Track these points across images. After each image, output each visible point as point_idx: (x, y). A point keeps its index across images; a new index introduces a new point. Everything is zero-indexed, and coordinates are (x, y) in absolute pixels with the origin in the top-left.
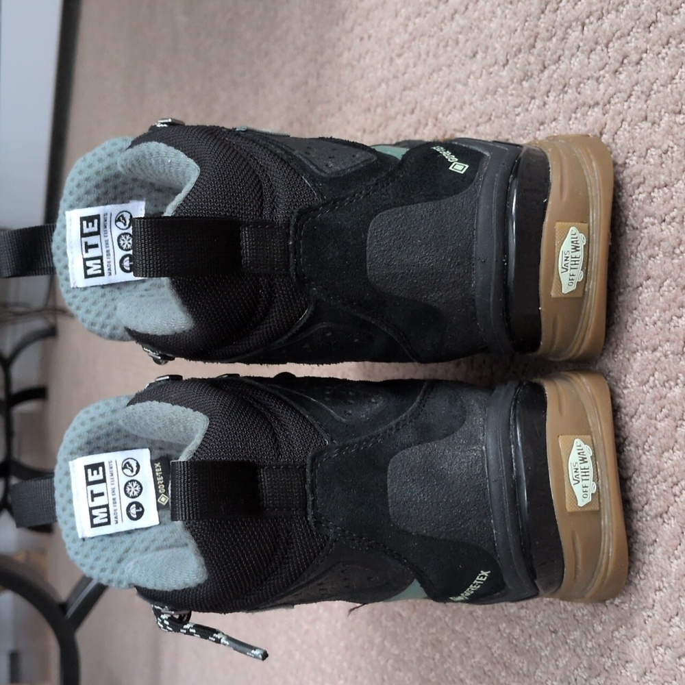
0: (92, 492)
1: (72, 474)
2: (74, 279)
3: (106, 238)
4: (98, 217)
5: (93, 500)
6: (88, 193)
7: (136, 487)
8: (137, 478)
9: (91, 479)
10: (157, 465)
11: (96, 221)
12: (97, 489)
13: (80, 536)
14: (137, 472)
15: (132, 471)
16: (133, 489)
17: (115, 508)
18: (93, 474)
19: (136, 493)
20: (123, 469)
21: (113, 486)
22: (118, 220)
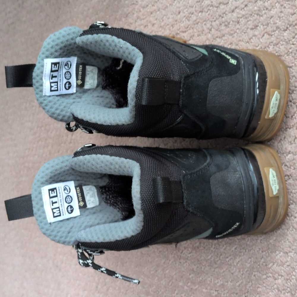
0: (52, 201)
1: (43, 194)
2: (45, 91)
3: (60, 73)
4: (59, 63)
5: (53, 205)
6: (56, 51)
7: (70, 198)
8: (70, 194)
9: (51, 195)
10: (78, 188)
11: (58, 65)
12: (54, 200)
13: (49, 222)
14: (70, 192)
15: (68, 191)
16: (69, 200)
17: (62, 208)
18: (52, 193)
19: (70, 201)
20: (64, 190)
21: (61, 198)
22: (66, 65)
